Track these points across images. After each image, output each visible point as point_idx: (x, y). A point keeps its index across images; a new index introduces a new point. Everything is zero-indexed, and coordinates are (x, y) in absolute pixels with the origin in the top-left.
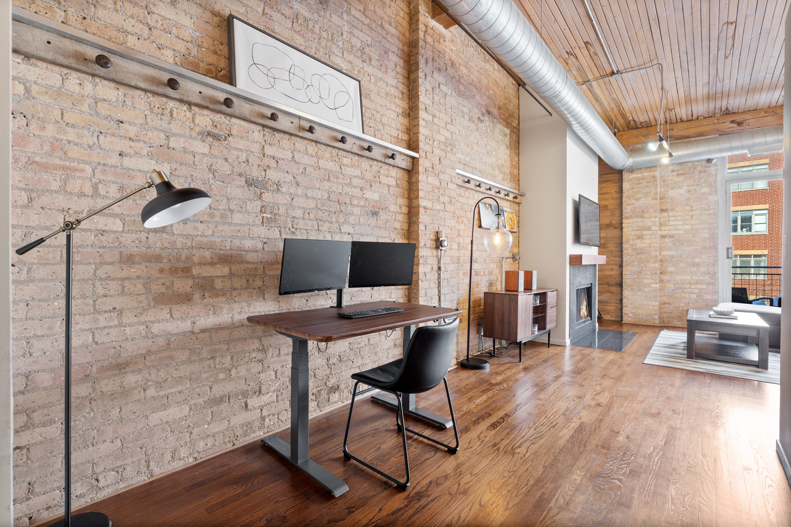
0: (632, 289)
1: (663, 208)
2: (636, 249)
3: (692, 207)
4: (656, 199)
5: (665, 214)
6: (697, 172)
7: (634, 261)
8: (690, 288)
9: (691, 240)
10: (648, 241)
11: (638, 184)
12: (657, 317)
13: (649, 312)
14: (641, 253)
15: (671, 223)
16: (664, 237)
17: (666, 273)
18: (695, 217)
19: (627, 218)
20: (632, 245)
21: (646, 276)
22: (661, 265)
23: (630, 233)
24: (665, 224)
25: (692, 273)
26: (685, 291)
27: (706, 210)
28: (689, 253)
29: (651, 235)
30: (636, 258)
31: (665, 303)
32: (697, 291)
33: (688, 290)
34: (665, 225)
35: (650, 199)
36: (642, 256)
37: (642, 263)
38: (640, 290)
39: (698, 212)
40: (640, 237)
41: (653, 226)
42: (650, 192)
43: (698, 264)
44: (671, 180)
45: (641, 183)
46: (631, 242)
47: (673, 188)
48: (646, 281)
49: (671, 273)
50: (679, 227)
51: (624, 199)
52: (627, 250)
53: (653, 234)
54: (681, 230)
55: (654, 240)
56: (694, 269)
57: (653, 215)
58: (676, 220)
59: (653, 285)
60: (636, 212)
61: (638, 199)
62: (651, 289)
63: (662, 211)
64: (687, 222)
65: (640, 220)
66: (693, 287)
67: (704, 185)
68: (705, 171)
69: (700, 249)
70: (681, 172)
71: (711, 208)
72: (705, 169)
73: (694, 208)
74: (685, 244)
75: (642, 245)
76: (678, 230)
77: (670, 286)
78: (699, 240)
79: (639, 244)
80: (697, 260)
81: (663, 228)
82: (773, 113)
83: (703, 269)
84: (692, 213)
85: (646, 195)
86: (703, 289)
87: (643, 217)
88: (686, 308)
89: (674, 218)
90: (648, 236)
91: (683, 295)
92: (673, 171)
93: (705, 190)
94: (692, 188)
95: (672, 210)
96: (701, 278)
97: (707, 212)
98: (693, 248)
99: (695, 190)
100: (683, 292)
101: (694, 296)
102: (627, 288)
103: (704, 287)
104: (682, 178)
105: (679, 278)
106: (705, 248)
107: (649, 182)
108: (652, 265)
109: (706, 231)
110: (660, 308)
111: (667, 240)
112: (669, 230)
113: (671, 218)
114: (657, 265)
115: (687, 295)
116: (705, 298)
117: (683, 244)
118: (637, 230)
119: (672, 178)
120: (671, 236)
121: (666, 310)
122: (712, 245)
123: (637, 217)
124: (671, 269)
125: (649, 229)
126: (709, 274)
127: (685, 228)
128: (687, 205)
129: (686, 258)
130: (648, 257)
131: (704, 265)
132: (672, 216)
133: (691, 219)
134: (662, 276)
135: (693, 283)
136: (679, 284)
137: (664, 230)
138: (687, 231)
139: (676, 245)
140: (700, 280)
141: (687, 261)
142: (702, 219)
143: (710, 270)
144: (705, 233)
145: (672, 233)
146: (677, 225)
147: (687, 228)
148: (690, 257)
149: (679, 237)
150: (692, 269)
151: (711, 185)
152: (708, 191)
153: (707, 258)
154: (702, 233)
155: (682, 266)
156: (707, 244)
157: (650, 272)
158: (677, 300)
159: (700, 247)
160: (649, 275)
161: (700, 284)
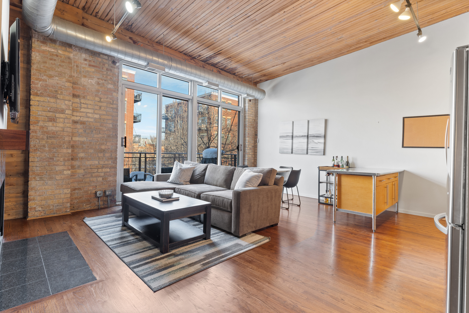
0: (41, 178)
1: (76, 93)
2: (47, 133)
3: (101, 99)
4: (69, 81)
5: (77, 100)
6: (105, 69)
7: (44, 146)
8: (97, 172)
9: (99, 128)
10: (61, 125)
11: (51, 59)
12: (69, 205)
13: (61, 201)
14: (53, 137)
15: (82, 110)
16: (75, 122)
17: (77, 159)
18: (103, 108)
19: (37, 95)
20: (42, 127)
21: (58, 163)
22: (72, 151)
23: (40, 113)
25: (99, 158)
26: (94, 175)
27: (111, 104)
28: (98, 140)
29: (64, 119)
30: (47, 142)
31: (75, 189)
32: (102, 174)
33: (96, 174)
34: (77, 111)
35: (64, 80)
36: (54, 141)
37: (54, 148)
38: (51, 178)
39: (105, 104)
40: (52, 120)
41: (67, 109)
42: (65, 73)
43: (104, 151)
44: (84, 68)
45: (55, 60)
46: (41, 124)
47: (85, 77)
48: (58, 168)
49: (82, 158)
50: (90, 115)
51: (33, 72)
52: (36, 132)
53: (67, 118)
54: (92, 118)
55: (68, 125)
56: (101, 155)
57: (67, 98)
58: (87, 108)
59: (66, 172)
60: (48, 91)
61: (51, 77)
62: (63, 176)
63: (74, 96)
64: (96, 112)
65: (52, 100)
66: (100, 171)
67: (109, 82)
68: (111, 70)
69: (105, 137)
70: (93, 64)
71: (114, 103)
72: (111, 68)
73: (102, 100)
74: (94, 131)
75: (54, 129)
76: (89, 117)
77: (81, 171)
78: (105, 129)
79: (51, 127)
80: (103, 147)
81: (75, 114)
82: (151, 45)
83: (107, 155)
84: (100, 104)
85: (60, 75)
86: (107, 172)
87: (56, 97)
88: (94, 191)
89: (85, 106)
90: (61, 120)
91: (91, 179)
92: (85, 60)
93: (110, 86)
94: (101, 82)
95: (84, 97)
96: (106, 163)
97: (111, 106)
98: (100, 135)
99: (103, 84)
100: (92, 176)
101: (100, 179)
102: (34, 178)
103: (108, 170)
104: (93, 70)
105: (88, 163)
106: (109, 136)
107: (63, 62)
108: (65, 151)
109: (111, 122)
110: (71, 194)
111: (79, 126)
112: (80, 117)
113: (82, 105)
114: (70, 151)
115: (95, 179)
116: (109, 179)
117: (92, 131)
118: (49, 111)
119: (84, 66)
120: (83, 123)
121: (76, 196)
123: (49, 96)
124: (82, 155)
125: (62, 112)
126: (112, 159)
127: (95, 117)
128: (96, 96)
129: (94, 144)
130: (60, 142)
131: (109, 151)
132: (84, 103)
133: (100, 109)
134: (73, 162)
135: (100, 167)
136: (89, 169)
137: (77, 116)
138: (96, 120)
139: (87, 132)
140: (105, 164)
141: (95, 147)
142: (108, 111)
143: (113, 155)
144: (110, 123)
145: (83, 120)
146: (88, 113)
147: (96, 117)
148: (98, 143)
149: (90, 124)
150: (99, 155)
151: (115, 84)
152: (113, 88)
153: (111, 145)
154: (108, 123)
155: (92, 152)
156: (111, 133)
157: (63, 158)
158: (86, 184)
159: (106, 135)
160: (61, 161)
161: (105, 168)
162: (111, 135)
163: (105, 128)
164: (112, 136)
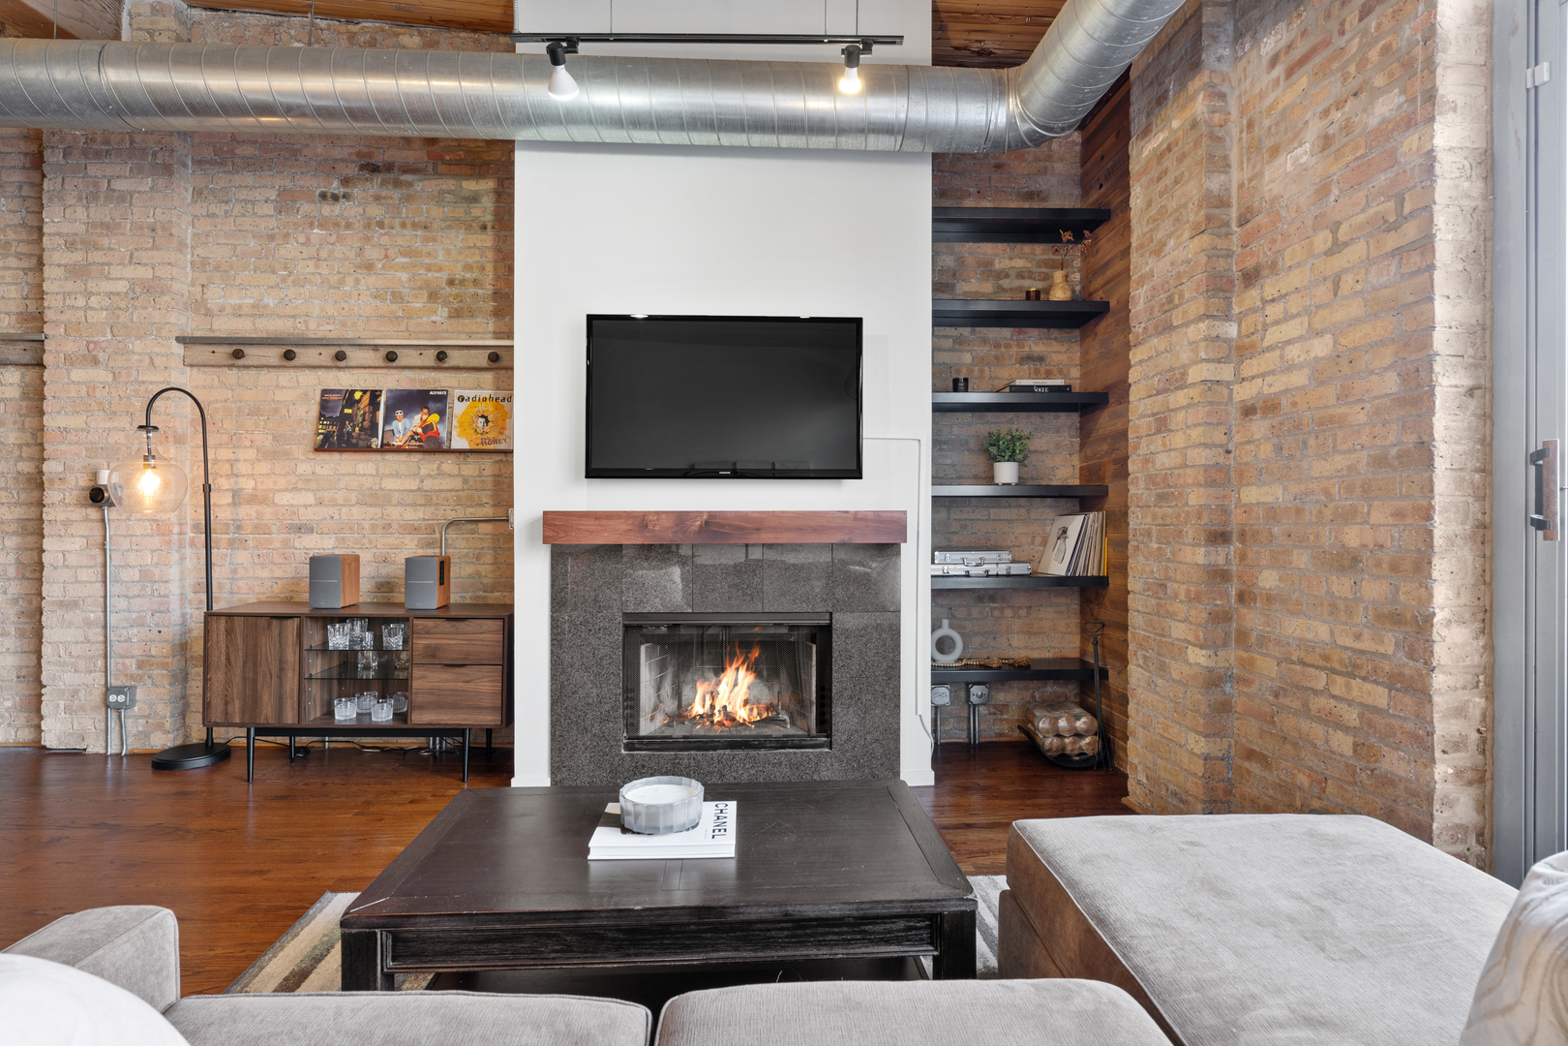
0: (1146, 659)
1: (1248, 264)
2: (1155, 480)
3: (1336, 228)
5: (1255, 295)
7: (1150, 533)
8: (1329, 691)
9: (1332, 419)
10: (1180, 439)
11: (1160, 178)
14: (1166, 497)
15: (1273, 336)
16: (1248, 411)
17: (1255, 600)
18: (1348, 282)
19: (1139, 340)
20: (1146, 460)
21: (1176, 606)
22: (1240, 557)
23: (1144, 407)
24: (1253, 346)
25: (1334, 607)
26: (1320, 703)
27: (1389, 229)
28: (1327, 492)
29: (1185, 408)
30: (1154, 517)
31: (1250, 755)
32: (1354, 716)
33: (1324, 701)
34: (1253, 350)
36: (1168, 511)
37: (1168, 541)
38: (1162, 668)
39: (1359, 249)
40: (1163, 423)
43: (1355, 560)
44: (1268, 110)
45: (1166, 172)
46: (1144, 446)
47: (1276, 151)
48: (1175, 630)
49: (1270, 599)
50: (1293, 352)
54: (1301, 366)
56: (1340, 586)
58: (1287, 317)
60: (1156, 310)
61: (1160, 248)
62: (1185, 670)
64: (1319, 320)
65: (1163, 342)
66: (1336, 691)
67: (1379, 80)
69: (1362, 467)
73: (1343, 233)
74: (1312, 442)
75: (1167, 460)
76: (1290, 367)
77: (1267, 668)
78: (1363, 416)
79: (1161, 455)
80: (1352, 537)
81: (1251, 367)
83: (1373, 590)
84: (1337, 263)
85: (1178, 219)
86: (1377, 709)
87: (1170, 326)
89: (1279, 309)
91: (1305, 725)
95: (1274, 267)
96: (1366, 645)
97: (1392, 241)
98: (1339, 461)
99: (1347, 127)
100: (1306, 711)
101: (1343, 743)
103: (1380, 696)
105: (1294, 627)
106: (1382, 460)
107: (1183, 157)
111: (1258, 427)
112: (1263, 375)
113: (1268, 309)
115: (1317, 731)
117: (1305, 443)
118: (1158, 392)
119: (1272, 99)
120: (1270, 406)
122: (1411, 439)
123: (1157, 329)
124: (1268, 579)
125: (1182, 379)
126: (1395, 619)
127: (1312, 355)
128: (1319, 221)
129: (1314, 519)
130: (1179, 515)
131: (1378, 565)
132: (1273, 300)
133: (1335, 295)
134: (1244, 611)
135: (1338, 667)
136: (1293, 663)
137: (1253, 378)
138: (1321, 373)
139: (1285, 453)
140: (1363, 652)
141: (1317, 536)
142: (1374, 289)
143: (1402, 598)
144: (1386, 369)
145: (1273, 390)
146: (1289, 342)
147: (1320, 355)
148: (1328, 513)
149: (1294, 404)
150: (1335, 588)
151: (1408, 65)
152: (1400, 106)
153: (1390, 520)
154: (1372, 372)
155: (1302, 566)
156: (1392, 438)
157: (1185, 586)
158: (1287, 746)
159: (1365, 453)
160: (1181, 602)
161: (1364, 679)
162: (1394, 452)
163: (1358, 408)
164: (1399, 456)
